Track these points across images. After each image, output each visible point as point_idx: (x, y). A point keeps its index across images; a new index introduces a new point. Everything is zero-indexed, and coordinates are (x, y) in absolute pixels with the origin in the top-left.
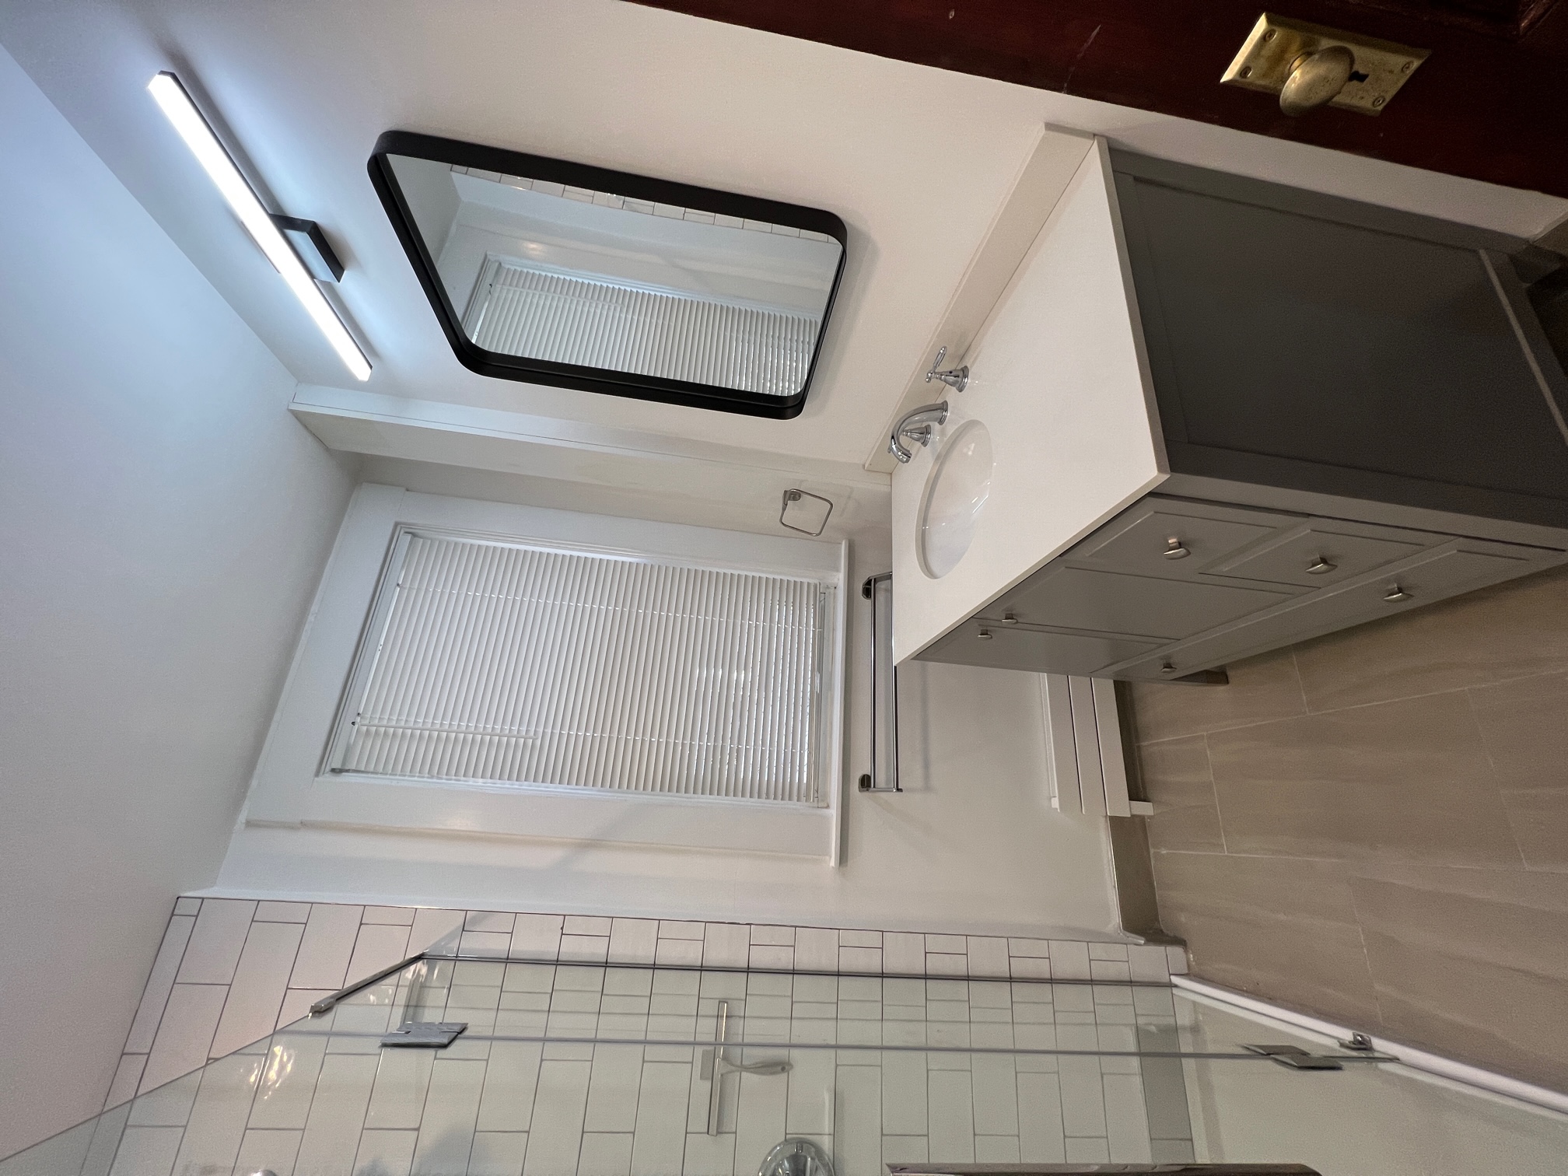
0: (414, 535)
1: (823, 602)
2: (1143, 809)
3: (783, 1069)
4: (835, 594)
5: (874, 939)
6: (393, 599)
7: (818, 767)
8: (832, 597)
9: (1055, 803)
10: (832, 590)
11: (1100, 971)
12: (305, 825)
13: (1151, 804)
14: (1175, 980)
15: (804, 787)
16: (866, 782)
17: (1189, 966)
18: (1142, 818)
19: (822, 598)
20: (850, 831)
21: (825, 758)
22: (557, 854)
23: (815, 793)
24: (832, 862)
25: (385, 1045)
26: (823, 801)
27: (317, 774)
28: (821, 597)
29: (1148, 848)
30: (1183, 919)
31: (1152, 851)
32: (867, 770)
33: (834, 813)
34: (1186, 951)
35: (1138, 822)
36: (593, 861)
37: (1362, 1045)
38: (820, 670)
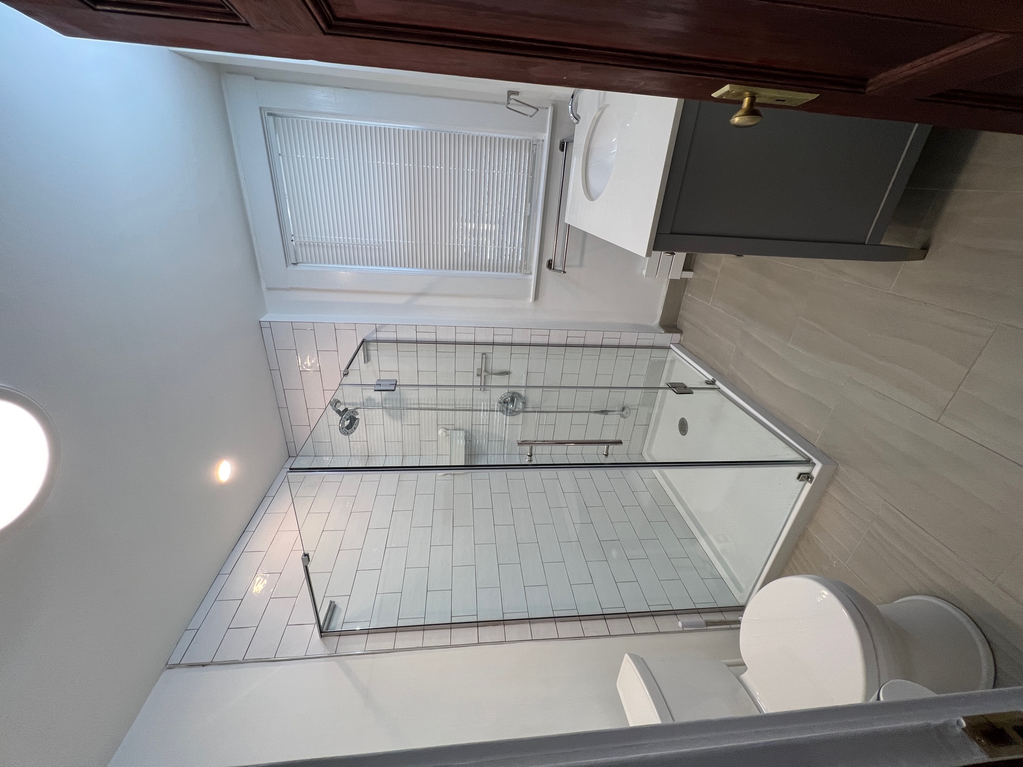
0: (274, 115)
1: (535, 151)
2: (689, 275)
3: (507, 374)
4: (542, 145)
5: (547, 332)
6: (280, 162)
7: (527, 255)
8: (541, 148)
9: (644, 272)
10: (541, 143)
11: (640, 343)
12: (291, 289)
13: (693, 273)
14: (672, 346)
15: (519, 266)
16: (550, 265)
17: (680, 341)
18: (686, 279)
19: (534, 149)
20: (540, 286)
21: (531, 249)
22: (407, 298)
23: (524, 268)
24: (531, 299)
25: (375, 391)
26: (529, 270)
27: (287, 267)
28: (533, 146)
29: (684, 291)
30: (685, 324)
31: (686, 293)
32: (550, 257)
33: (533, 277)
34: (681, 336)
35: (685, 281)
36: (423, 301)
37: (713, 383)
38: (531, 202)
